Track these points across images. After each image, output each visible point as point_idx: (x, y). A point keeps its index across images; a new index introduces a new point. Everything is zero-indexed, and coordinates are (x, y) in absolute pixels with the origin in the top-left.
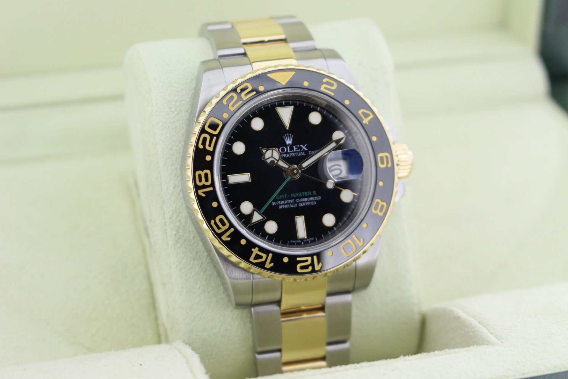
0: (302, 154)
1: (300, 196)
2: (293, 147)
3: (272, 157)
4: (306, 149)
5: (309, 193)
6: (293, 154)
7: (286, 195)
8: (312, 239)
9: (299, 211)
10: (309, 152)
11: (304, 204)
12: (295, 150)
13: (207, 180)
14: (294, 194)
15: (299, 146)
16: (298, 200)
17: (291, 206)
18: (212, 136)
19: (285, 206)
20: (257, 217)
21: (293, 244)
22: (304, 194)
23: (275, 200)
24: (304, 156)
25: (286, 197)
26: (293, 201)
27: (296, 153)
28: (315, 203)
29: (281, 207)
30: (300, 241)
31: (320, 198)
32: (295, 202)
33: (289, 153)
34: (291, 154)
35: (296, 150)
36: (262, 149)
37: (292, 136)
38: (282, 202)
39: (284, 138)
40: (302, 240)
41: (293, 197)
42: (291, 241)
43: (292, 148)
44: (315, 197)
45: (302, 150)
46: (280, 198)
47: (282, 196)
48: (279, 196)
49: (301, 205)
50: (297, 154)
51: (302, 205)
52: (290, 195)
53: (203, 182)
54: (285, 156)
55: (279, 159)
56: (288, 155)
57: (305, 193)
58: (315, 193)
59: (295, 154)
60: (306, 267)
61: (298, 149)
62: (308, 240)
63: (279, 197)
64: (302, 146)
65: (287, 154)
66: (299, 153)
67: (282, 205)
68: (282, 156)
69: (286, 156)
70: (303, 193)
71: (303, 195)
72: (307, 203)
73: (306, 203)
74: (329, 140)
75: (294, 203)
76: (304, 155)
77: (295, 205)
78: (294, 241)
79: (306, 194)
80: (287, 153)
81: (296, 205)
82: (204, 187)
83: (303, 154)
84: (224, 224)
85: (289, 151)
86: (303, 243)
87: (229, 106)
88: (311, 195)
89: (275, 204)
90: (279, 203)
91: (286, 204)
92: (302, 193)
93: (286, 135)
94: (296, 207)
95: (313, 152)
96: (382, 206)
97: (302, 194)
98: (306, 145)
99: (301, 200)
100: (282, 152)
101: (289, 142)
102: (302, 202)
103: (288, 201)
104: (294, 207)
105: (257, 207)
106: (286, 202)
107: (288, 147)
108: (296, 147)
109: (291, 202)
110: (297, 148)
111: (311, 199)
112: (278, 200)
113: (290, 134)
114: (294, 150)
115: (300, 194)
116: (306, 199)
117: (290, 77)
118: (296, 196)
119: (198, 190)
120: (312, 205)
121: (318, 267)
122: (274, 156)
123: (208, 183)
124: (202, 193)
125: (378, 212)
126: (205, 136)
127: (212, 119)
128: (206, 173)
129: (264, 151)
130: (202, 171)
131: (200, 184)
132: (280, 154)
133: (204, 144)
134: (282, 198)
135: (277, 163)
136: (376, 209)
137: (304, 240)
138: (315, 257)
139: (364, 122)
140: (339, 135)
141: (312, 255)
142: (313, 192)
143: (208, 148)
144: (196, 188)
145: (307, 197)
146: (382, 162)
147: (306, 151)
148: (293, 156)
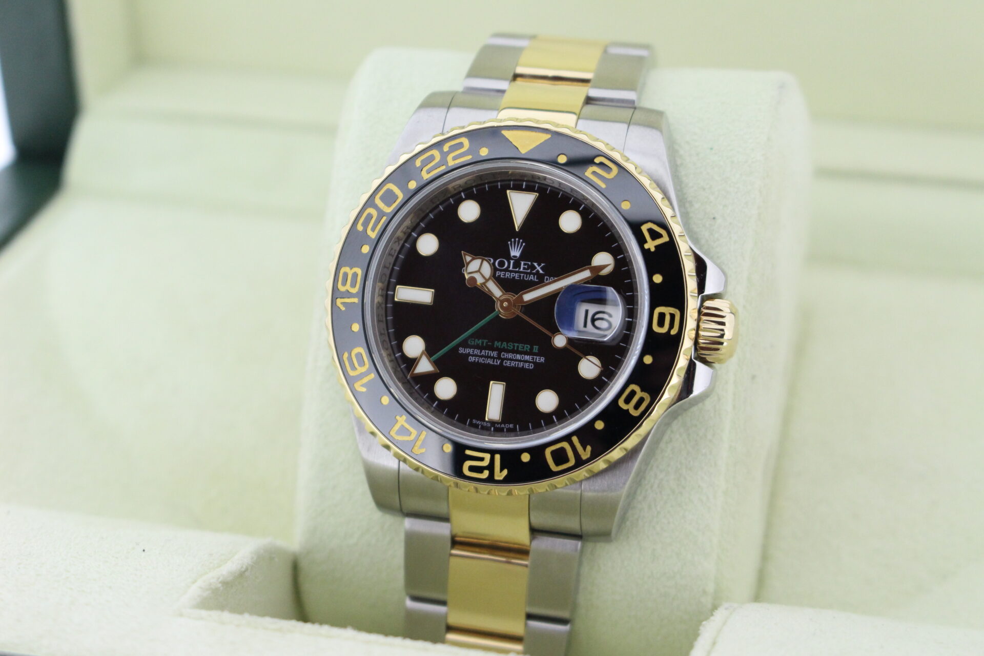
0: (533, 278)
1: (509, 348)
2: (521, 263)
3: (479, 271)
4: (541, 272)
5: (527, 347)
6: (516, 275)
7: (487, 340)
8: (511, 426)
9: (499, 374)
10: (545, 278)
11: (513, 364)
12: (521, 270)
13: (353, 285)
14: (500, 343)
15: (531, 263)
16: (503, 355)
17: (490, 361)
18: (381, 214)
19: (479, 359)
20: (425, 366)
21: (476, 426)
22: (518, 347)
23: (464, 344)
24: (534, 281)
25: (485, 344)
26: (495, 354)
27: (522, 275)
28: (531, 367)
29: (472, 359)
30: (489, 425)
31: (542, 360)
32: (499, 357)
33: (511, 271)
34: (513, 275)
35: (524, 269)
36: (465, 255)
37: (524, 244)
38: (477, 352)
39: (508, 244)
40: (493, 423)
41: (497, 347)
42: (474, 421)
43: (517, 264)
44: (535, 357)
45: (534, 271)
48: (474, 341)
49: (507, 364)
50: (523, 276)
52: (493, 344)
53: (348, 287)
54: (502, 275)
55: (490, 278)
56: (508, 275)
57: (520, 345)
58: (536, 349)
59: (520, 276)
60: (480, 470)
61: (528, 269)
62: (503, 426)
63: (473, 342)
64: (536, 264)
65: (507, 273)
66: (528, 276)
67: (474, 356)
68: (497, 274)
69: (505, 275)
70: (516, 345)
71: (516, 349)
72: (518, 364)
73: (517, 363)
74: (584, 262)
75: (497, 358)
76: (535, 279)
77: (497, 362)
78: (478, 422)
79: (520, 347)
80: (507, 270)
81: (499, 362)
82: (348, 294)
84: (362, 363)
85: (511, 268)
86: (492, 428)
87: (422, 170)
88: (528, 351)
89: (464, 351)
90: (471, 351)
91: (482, 356)
92: (515, 344)
93: (513, 240)
94: (496, 366)
95: (552, 279)
96: (641, 400)
97: (514, 346)
98: (543, 264)
99: (510, 356)
101: (515, 252)
102: (511, 360)
103: (487, 351)
104: (494, 365)
105: (430, 351)
106: (483, 353)
107: (512, 262)
108: (525, 264)
109: (492, 355)
110: (526, 267)
111: (527, 358)
112: (471, 347)
113: (521, 241)
114: (520, 269)
115: (510, 346)
116: (518, 357)
117: (538, 143)
118: (502, 347)
119: (337, 298)
120: (526, 368)
121: (500, 475)
122: (483, 271)
123: (354, 291)
124: (342, 303)
125: (630, 407)
126: (372, 213)
127: (391, 186)
128: (355, 272)
129: (468, 258)
130: (351, 269)
131: (342, 288)
132: (494, 270)
133: (366, 224)
134: (478, 345)
135: (484, 284)
136: (627, 401)
137: (496, 425)
138: (498, 457)
139: (646, 246)
140: (603, 259)
141: (493, 452)
142: (535, 347)
143: (369, 232)
144: (336, 294)
145: (521, 353)
146: (661, 323)
147: (541, 274)
148: (516, 278)
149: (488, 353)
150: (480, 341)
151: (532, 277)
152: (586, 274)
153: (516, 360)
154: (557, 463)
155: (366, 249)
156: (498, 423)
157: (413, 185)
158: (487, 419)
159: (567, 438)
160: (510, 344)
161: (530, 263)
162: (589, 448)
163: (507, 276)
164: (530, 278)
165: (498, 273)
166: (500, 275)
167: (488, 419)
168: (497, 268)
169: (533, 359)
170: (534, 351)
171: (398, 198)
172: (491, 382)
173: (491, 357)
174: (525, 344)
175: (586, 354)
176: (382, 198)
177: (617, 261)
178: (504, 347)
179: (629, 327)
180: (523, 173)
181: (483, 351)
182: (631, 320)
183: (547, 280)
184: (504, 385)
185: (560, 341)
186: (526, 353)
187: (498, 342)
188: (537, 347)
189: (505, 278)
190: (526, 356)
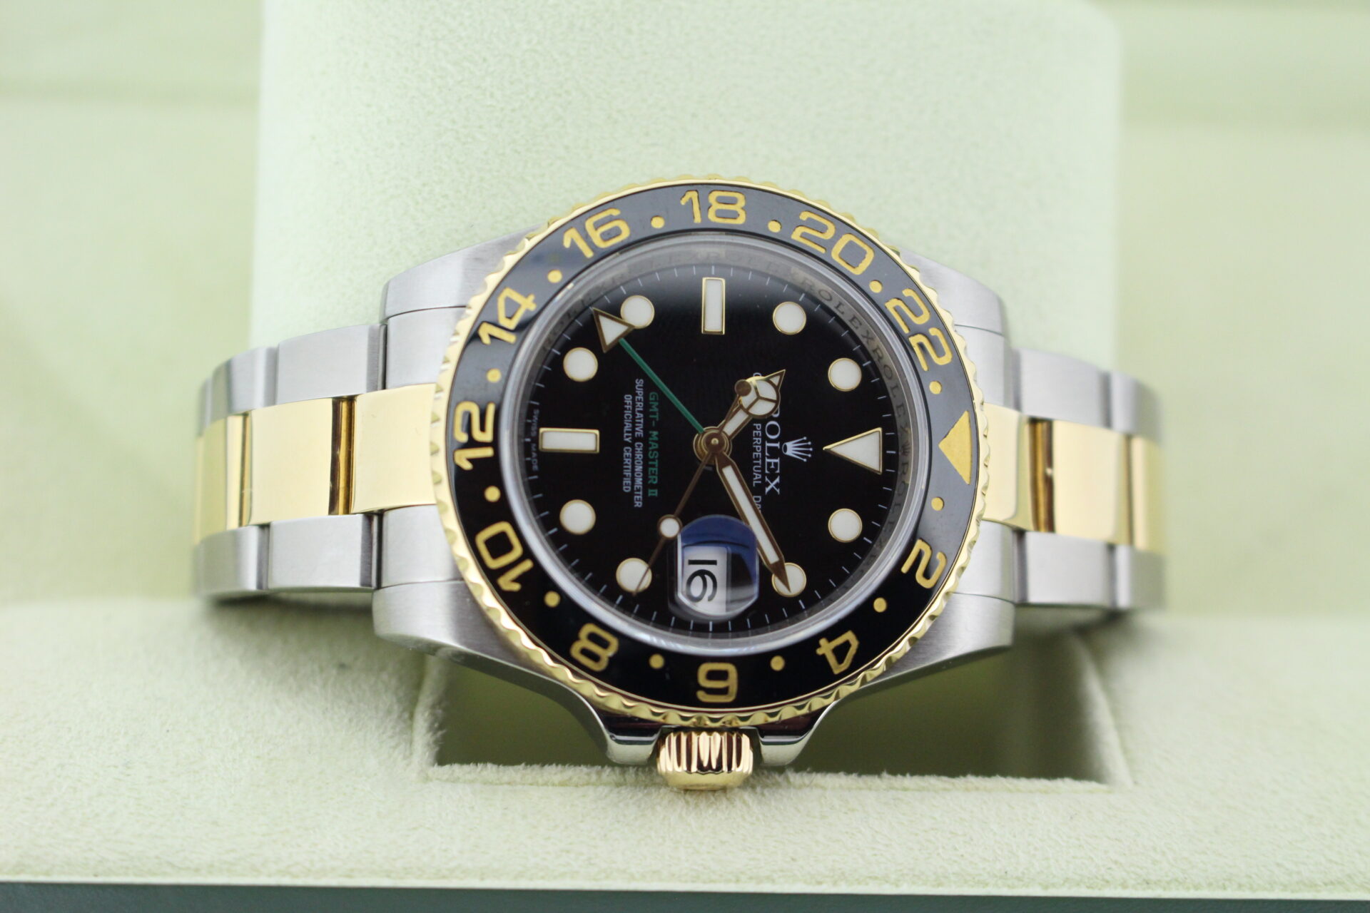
0: (756, 478)
1: (650, 452)
2: (777, 458)
3: (759, 398)
4: (767, 489)
5: (654, 480)
6: (758, 454)
7: (657, 419)
8: (535, 467)
9: (611, 441)
10: (760, 497)
11: (627, 461)
12: (767, 460)
13: (720, 214)
14: (656, 439)
15: (778, 474)
16: (639, 446)
17: (628, 427)
18: (828, 245)
19: (629, 410)
20: (611, 331)
21: (529, 415)
22: (653, 466)
23: (649, 386)
24: (752, 481)
25: (651, 416)
26: (639, 432)
27: (760, 462)
28: (627, 489)
29: (628, 399)
30: (534, 434)
31: (638, 504)
32: (635, 439)
33: (763, 445)
34: (759, 449)
35: (769, 464)
36: (781, 375)
37: (805, 460)
38: (640, 406)
39: (802, 437)
40: (536, 440)
41: (650, 436)
42: (537, 412)
43: (774, 453)
44: (641, 493)
45: (767, 479)
46: (652, 401)
47: (657, 407)
48: (656, 401)
49: (627, 453)
50: (758, 464)
51: (625, 454)
52: (654, 429)
53: (716, 206)
54: (757, 432)
55: (750, 415)
57: (656, 469)
58: (654, 493)
59: (758, 459)
60: (469, 429)
61: (769, 469)
62: (534, 455)
63: (653, 399)
64: (777, 480)
65: (760, 439)
66: (760, 471)
67: (633, 403)
68: (757, 425)
69: (756, 437)
70: (656, 463)
71: (650, 463)
72: (628, 469)
73: (630, 467)
74: (789, 552)
75: (633, 436)
76: (754, 482)
77: (627, 437)
78: (536, 418)
79: (653, 469)
80: (765, 439)
81: (627, 440)
82: (705, 207)
83: (757, 480)
84: (606, 236)
85: (768, 444)
86: (529, 440)
87: (898, 299)
88: (649, 482)
89: (639, 387)
90: (640, 397)
91: (634, 415)
92: (657, 461)
93: (809, 443)
94: (623, 437)
95: (759, 507)
96: (595, 658)
97: (654, 460)
98: (778, 491)
99: (639, 456)
100: (767, 426)
101: (791, 449)
102: (633, 457)
103: (642, 421)
104: (623, 433)
105: (634, 335)
106: (639, 415)
107: (777, 445)
108: (776, 464)
109: (637, 429)
111: (639, 481)
112: (646, 396)
113: (810, 455)
114: (768, 458)
115: (654, 455)
116: (639, 468)
117: (956, 466)
118: (650, 443)
119: (696, 191)
120: (622, 480)
121: (464, 459)
122: (760, 403)
123: (712, 216)
124: (691, 200)
125: (583, 642)
126: (828, 231)
127: (870, 255)
128: (739, 215)
129: (776, 380)
130: (743, 209)
131: (713, 197)
132: (764, 419)
133: (809, 224)
134: (650, 407)
135: (741, 407)
136: (593, 638)
137: (534, 445)
138: (488, 452)
139: (823, 642)
140: (795, 579)
141: (495, 444)
142: (656, 491)
143: (800, 230)
144: (703, 188)
145: (645, 471)
146: (712, 675)
147: (765, 490)
148: (754, 453)
149: (640, 423)
150: (656, 410)
151: (758, 476)
152: (772, 556)
153: (633, 465)
154: (489, 543)
155: (774, 228)
156: (537, 447)
157: (875, 288)
158: (542, 430)
159: (528, 553)
160: (656, 454)
161: (778, 471)
162: (516, 587)
163: (755, 440)
164: (756, 474)
165: (759, 427)
166: (756, 430)
167: (542, 434)
168: (766, 424)
169: (638, 490)
170: (650, 491)
171: (854, 268)
172: (597, 432)
173: (634, 427)
174: (658, 475)
175: (654, 568)
176: (851, 244)
177: (794, 600)
178: (650, 445)
179: (700, 628)
180: (910, 448)
181: (642, 415)
182: (711, 629)
183: (757, 499)
184: (596, 450)
185: (670, 527)
186: (645, 479)
187: (657, 436)
188: (656, 494)
189: (752, 437)
190: (641, 479)
